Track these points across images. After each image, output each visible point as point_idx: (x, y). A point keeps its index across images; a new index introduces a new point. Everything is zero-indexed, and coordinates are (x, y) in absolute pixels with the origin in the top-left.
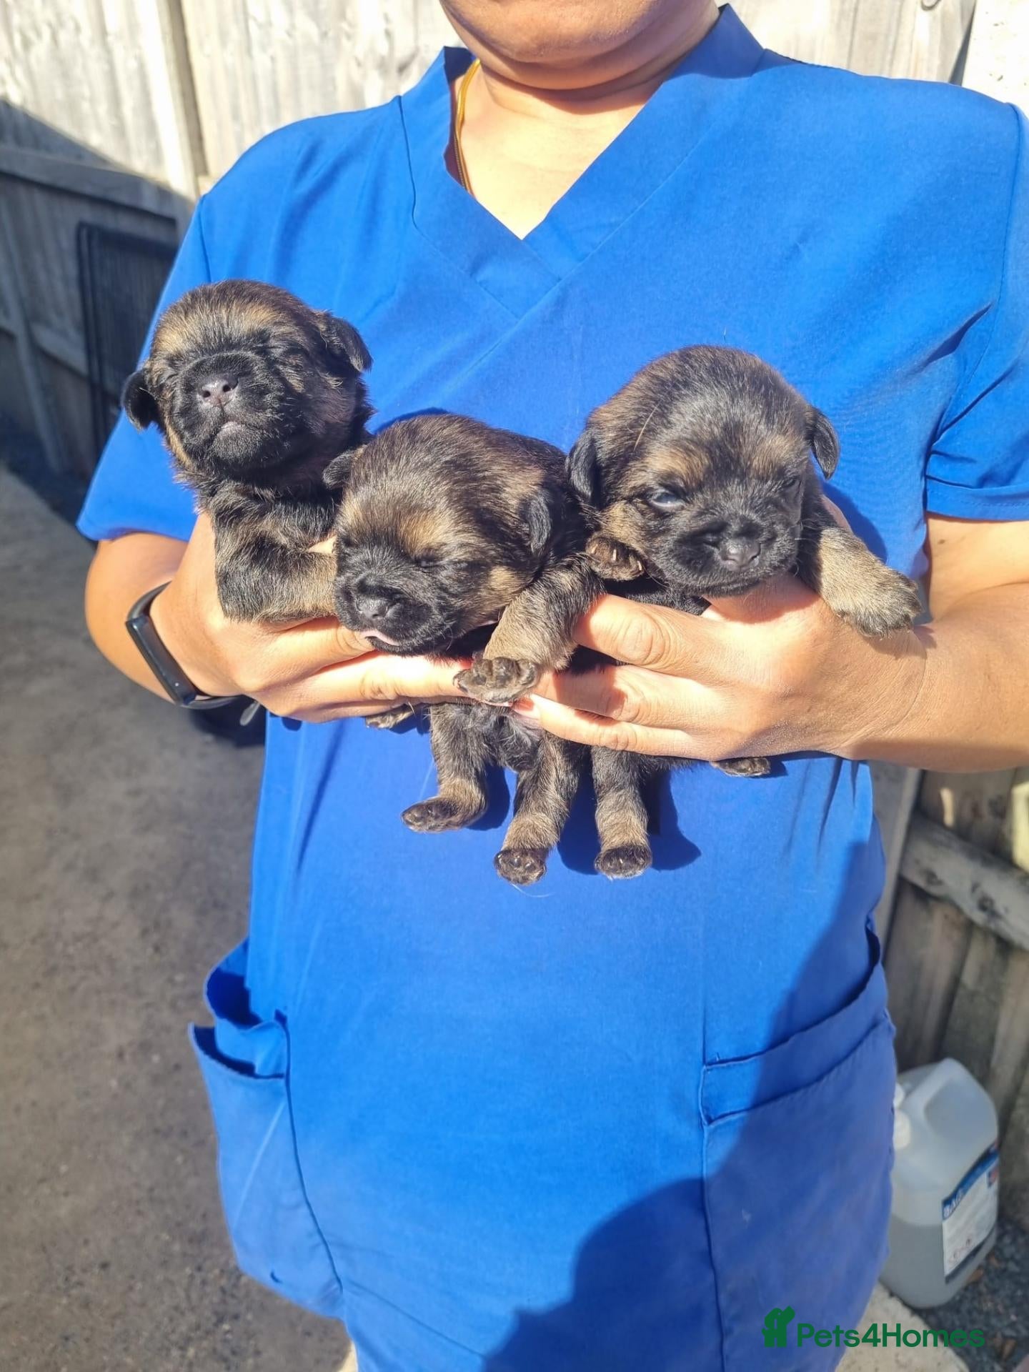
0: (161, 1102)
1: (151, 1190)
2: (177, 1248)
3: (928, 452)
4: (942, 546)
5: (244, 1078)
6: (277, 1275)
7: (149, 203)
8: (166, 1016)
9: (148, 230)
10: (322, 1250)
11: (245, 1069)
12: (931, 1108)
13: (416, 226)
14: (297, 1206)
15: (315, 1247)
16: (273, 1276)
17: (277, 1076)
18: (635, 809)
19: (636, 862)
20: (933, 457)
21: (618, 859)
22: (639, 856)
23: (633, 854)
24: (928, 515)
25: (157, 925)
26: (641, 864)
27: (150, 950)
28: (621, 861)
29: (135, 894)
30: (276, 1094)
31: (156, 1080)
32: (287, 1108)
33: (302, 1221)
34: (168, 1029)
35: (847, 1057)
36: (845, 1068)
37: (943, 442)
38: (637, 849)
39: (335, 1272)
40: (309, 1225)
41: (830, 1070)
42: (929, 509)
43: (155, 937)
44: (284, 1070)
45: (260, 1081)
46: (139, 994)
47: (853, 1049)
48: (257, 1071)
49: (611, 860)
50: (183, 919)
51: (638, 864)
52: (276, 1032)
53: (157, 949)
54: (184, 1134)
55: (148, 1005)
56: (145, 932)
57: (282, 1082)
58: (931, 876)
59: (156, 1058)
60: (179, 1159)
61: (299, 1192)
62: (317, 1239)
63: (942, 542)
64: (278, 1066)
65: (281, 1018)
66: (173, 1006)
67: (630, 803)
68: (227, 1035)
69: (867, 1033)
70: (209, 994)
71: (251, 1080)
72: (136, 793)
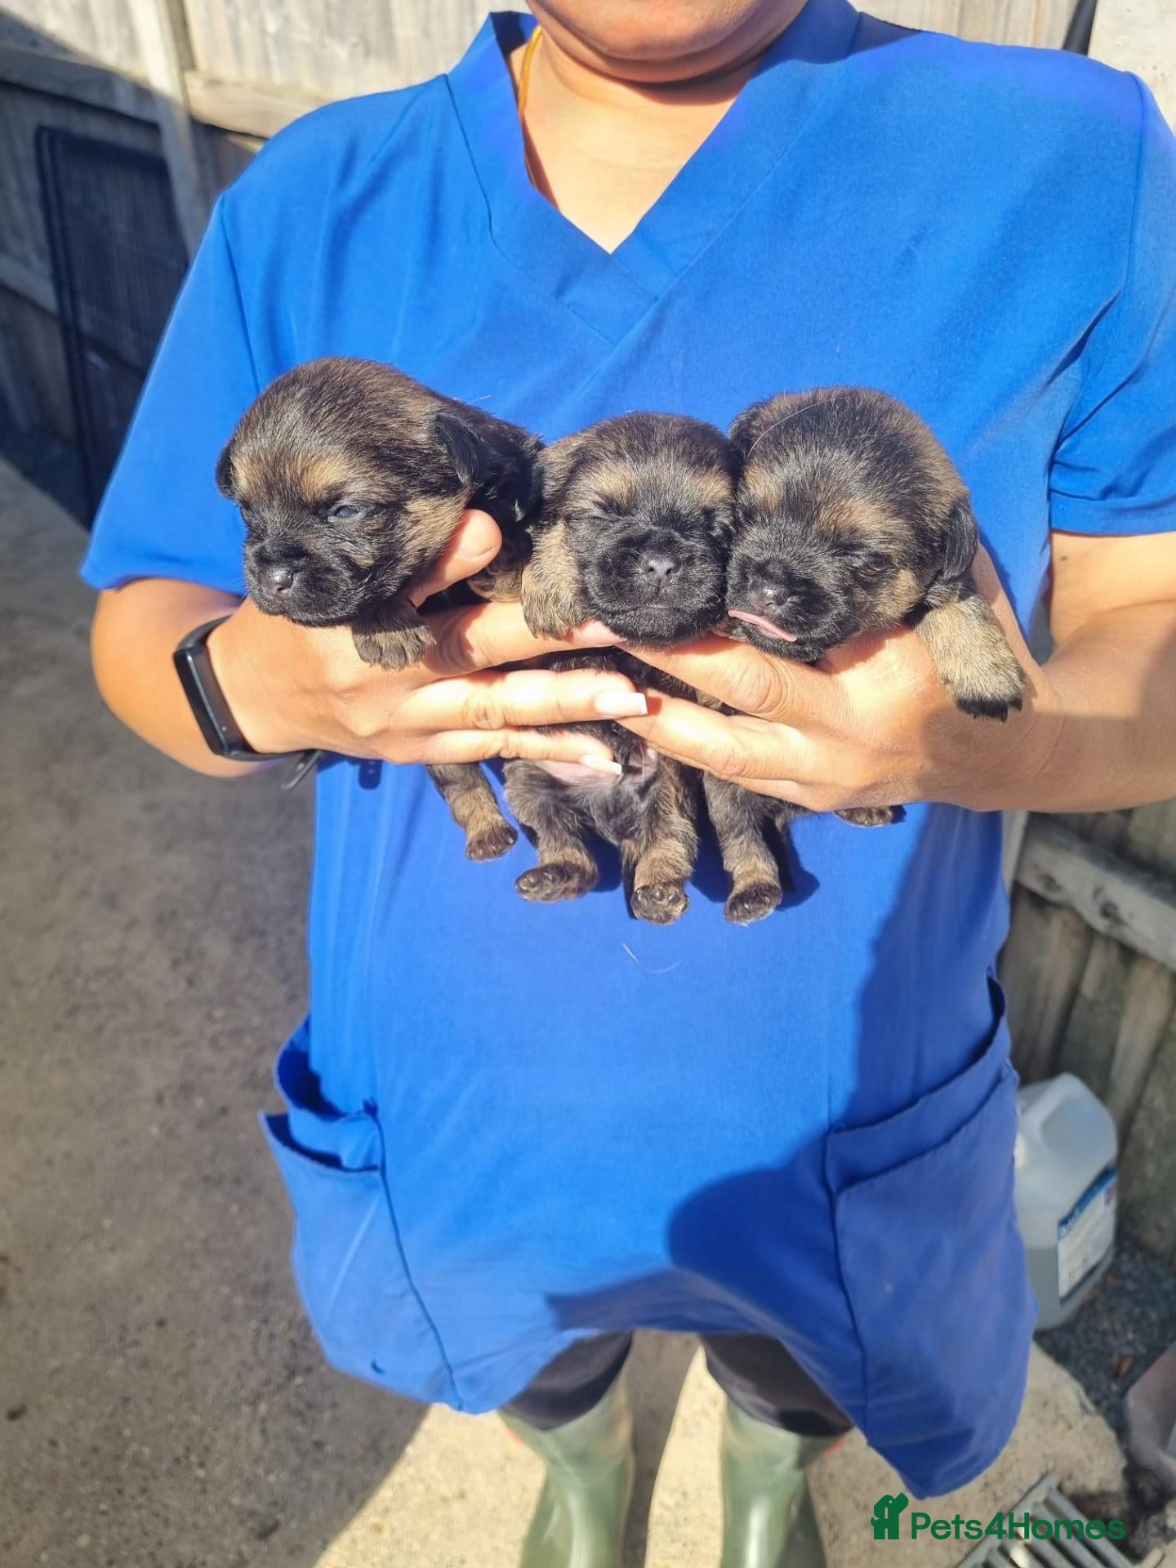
0: (208, 1149)
1: (205, 1241)
2: (239, 1301)
3: (1052, 463)
4: (1064, 563)
5: (331, 1172)
6: (380, 1364)
7: (125, 103)
8: (206, 1055)
9: (126, 137)
10: (431, 1336)
11: (330, 1160)
12: (1048, 1125)
13: (494, 242)
14: (403, 1295)
15: (423, 1334)
16: (375, 1367)
17: (369, 1168)
18: (758, 853)
19: (762, 902)
20: (1056, 466)
21: (743, 904)
22: (764, 895)
23: (757, 894)
24: (1052, 530)
25: (188, 956)
26: (768, 902)
27: (183, 984)
28: (746, 906)
29: (162, 921)
30: (371, 1187)
31: (201, 1125)
32: (385, 1198)
33: (409, 1310)
34: (211, 1069)
35: (974, 1114)
36: (973, 1125)
37: (1064, 451)
38: (761, 889)
39: (444, 1357)
40: (417, 1311)
41: (957, 1129)
42: (1054, 525)
43: (187, 969)
44: (376, 1161)
45: (351, 1175)
46: (175, 1032)
47: (982, 1104)
48: (345, 1162)
49: (736, 908)
50: (218, 948)
51: (765, 904)
52: (367, 1123)
53: (191, 982)
54: (237, 1181)
55: (185, 1044)
56: (176, 964)
57: (376, 1175)
58: (1050, 882)
59: (199, 1102)
60: (234, 1208)
61: (405, 1281)
62: (425, 1326)
63: (1064, 558)
64: (369, 1156)
65: (371, 1110)
66: (214, 1043)
67: (754, 848)
68: (303, 1124)
69: (993, 1088)
70: (282, 1081)
71: (339, 1174)
72: (152, 807)
